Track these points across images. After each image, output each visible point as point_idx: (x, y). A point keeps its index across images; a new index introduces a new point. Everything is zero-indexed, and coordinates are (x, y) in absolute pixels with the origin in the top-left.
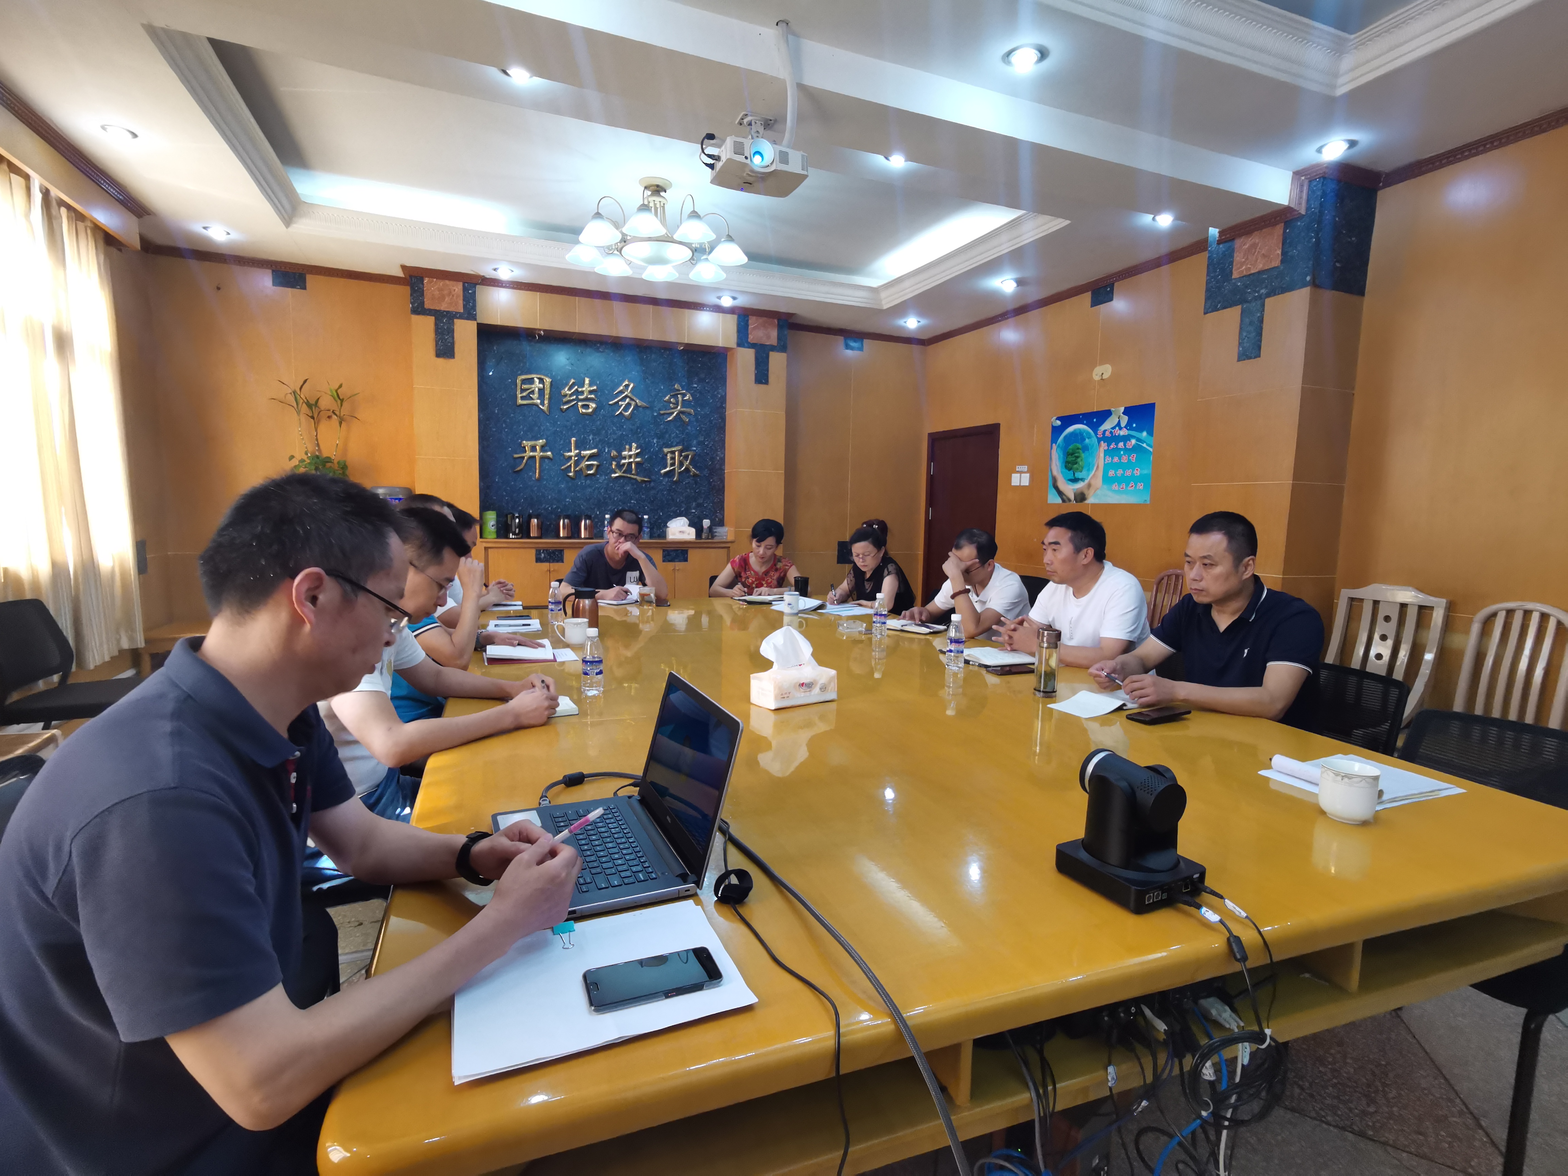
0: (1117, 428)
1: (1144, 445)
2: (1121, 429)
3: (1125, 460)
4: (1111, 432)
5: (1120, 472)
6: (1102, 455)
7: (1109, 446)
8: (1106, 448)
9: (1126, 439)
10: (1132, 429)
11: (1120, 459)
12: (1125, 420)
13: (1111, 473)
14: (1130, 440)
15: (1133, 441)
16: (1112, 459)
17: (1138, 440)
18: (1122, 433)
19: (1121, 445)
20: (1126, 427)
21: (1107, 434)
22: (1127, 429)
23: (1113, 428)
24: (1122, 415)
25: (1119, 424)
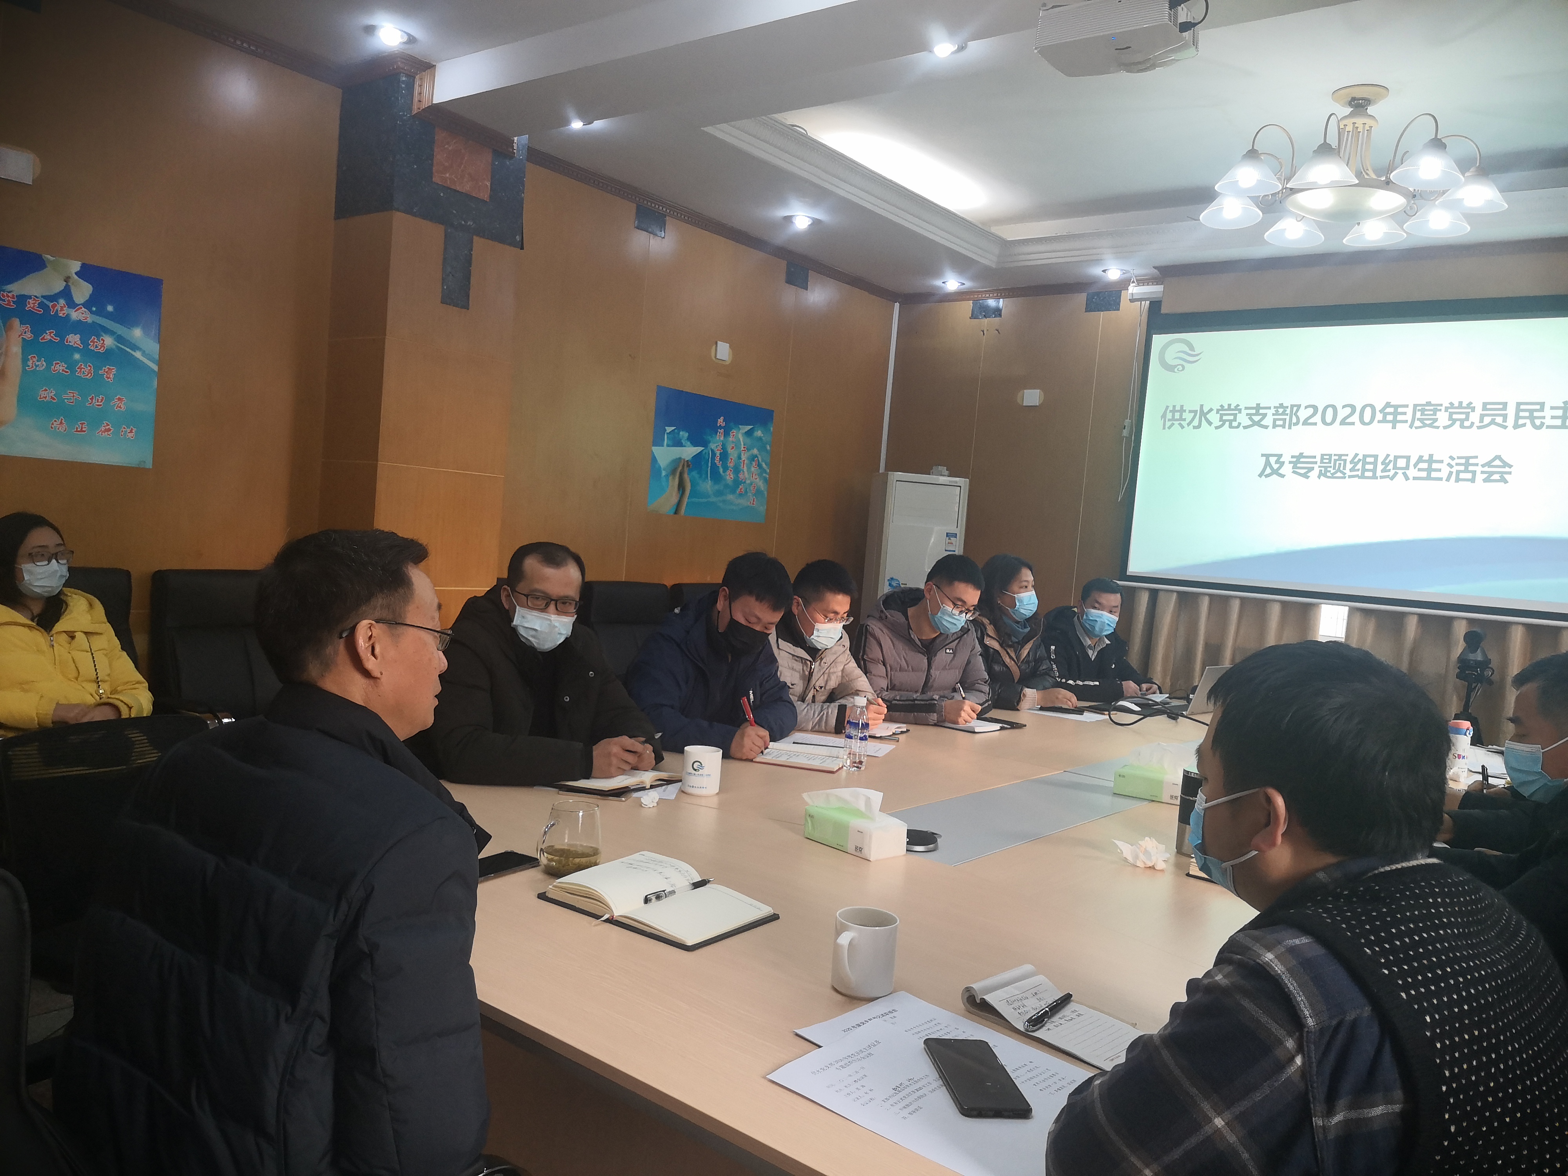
0: (62, 302)
1: (138, 354)
2: (71, 304)
3: (85, 371)
4: (41, 305)
5: (70, 396)
6: (16, 349)
7: (37, 333)
8: (29, 336)
9: (88, 331)
10: (101, 312)
11: (72, 366)
12: (83, 291)
13: (47, 394)
14: (98, 336)
15: (109, 341)
16: (49, 364)
17: (120, 339)
18: (75, 315)
19: (74, 339)
20: (87, 305)
21: (31, 305)
22: (92, 312)
23: (53, 298)
24: (76, 277)
25: (66, 293)
